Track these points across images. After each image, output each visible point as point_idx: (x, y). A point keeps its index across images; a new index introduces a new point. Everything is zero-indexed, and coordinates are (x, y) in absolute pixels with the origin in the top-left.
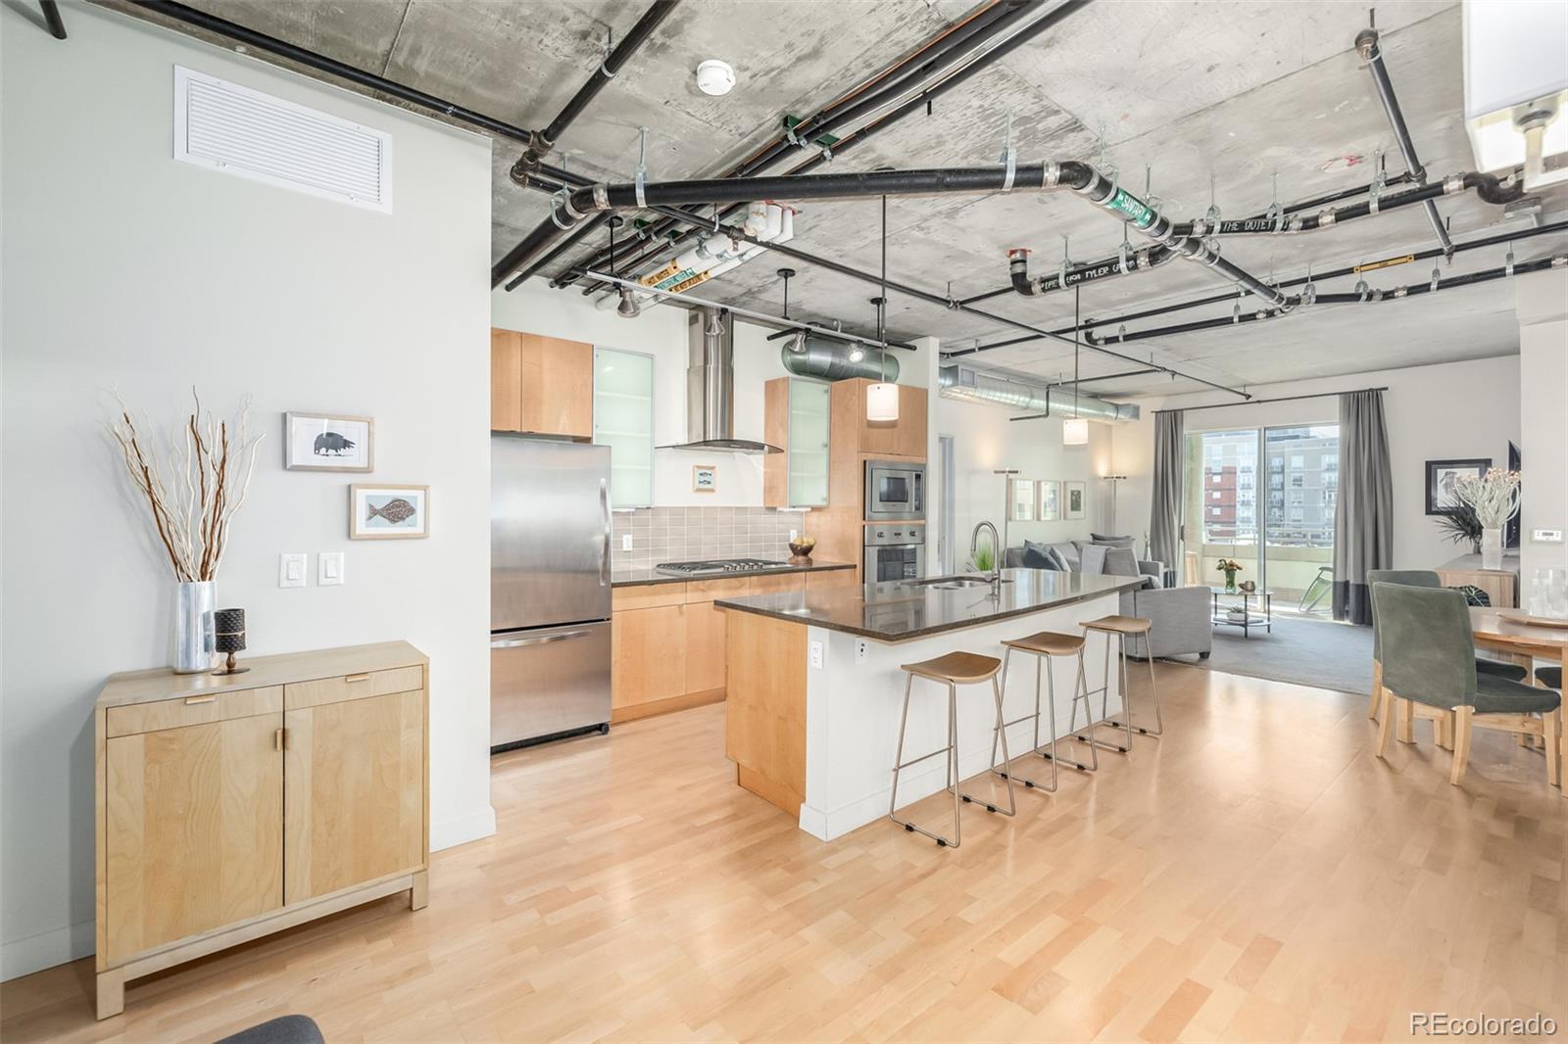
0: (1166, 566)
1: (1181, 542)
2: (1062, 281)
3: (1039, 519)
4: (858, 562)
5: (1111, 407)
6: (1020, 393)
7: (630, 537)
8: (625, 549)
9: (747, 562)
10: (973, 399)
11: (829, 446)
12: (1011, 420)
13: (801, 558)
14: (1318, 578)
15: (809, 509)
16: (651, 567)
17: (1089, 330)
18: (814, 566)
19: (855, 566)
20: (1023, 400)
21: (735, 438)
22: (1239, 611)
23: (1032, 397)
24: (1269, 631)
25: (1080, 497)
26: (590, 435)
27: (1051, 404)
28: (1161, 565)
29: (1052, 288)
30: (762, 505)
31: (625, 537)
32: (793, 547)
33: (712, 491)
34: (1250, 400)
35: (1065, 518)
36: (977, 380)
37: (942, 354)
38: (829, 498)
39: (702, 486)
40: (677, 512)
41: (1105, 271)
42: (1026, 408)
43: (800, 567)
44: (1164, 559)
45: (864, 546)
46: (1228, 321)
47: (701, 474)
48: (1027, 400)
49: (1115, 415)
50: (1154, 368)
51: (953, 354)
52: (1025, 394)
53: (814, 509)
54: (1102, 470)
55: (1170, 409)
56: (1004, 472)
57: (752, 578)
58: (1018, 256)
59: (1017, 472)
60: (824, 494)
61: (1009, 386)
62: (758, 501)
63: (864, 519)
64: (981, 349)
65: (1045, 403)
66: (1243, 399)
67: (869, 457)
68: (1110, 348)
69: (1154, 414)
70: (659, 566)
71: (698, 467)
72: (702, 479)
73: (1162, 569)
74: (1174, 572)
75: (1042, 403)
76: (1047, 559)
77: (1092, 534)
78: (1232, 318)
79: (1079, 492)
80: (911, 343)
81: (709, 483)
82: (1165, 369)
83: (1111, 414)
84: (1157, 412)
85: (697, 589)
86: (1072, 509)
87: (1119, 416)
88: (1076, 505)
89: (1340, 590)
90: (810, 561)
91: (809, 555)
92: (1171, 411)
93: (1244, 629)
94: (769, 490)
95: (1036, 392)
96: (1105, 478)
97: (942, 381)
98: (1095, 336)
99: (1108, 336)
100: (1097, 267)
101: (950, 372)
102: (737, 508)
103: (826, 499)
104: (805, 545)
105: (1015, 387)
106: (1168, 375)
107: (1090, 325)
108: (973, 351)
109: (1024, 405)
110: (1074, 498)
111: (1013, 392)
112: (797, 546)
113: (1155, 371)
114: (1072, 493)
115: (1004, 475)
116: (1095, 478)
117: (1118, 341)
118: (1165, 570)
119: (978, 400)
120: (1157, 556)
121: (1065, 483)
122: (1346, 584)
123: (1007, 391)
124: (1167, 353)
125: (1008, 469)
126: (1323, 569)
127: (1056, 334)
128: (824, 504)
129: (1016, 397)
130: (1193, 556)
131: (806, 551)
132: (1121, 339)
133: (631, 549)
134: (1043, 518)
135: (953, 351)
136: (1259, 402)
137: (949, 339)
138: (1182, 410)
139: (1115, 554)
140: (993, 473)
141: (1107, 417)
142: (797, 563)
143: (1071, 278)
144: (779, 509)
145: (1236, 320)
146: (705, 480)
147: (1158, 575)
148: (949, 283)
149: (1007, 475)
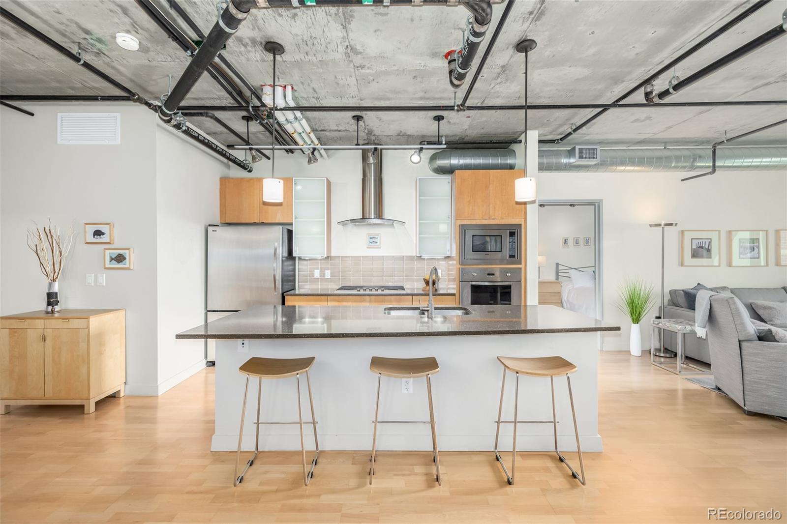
3: (730, 265)
4: (456, 292)
7: (329, 271)
12: (682, 180)
13: (430, 287)
19: (455, 295)
26: (291, 221)
27: (717, 161)
30: (414, 255)
31: (326, 271)
32: (426, 280)
33: (378, 247)
35: (777, 264)
36: (601, 154)
37: (550, 141)
39: (372, 245)
40: (356, 259)
41: (467, 46)
43: (431, 293)
45: (462, 282)
47: (371, 238)
51: (562, 139)
56: (660, 225)
60: (449, 247)
63: (459, 264)
64: (575, 131)
65: (712, 161)
67: (464, 222)
68: (667, 100)
70: (342, 287)
71: (368, 234)
72: (371, 241)
80: (520, 139)
81: (376, 243)
85: (335, 301)
90: (436, 290)
99: (661, 89)
101: (573, 151)
108: (570, 134)
115: (660, 228)
117: (670, 93)
125: (665, 223)
128: (448, 254)
131: (433, 283)
132: (671, 90)
133: (328, 278)
134: (735, 264)
142: (428, 290)
146: (373, 241)
148: (455, 93)
149: (663, 228)
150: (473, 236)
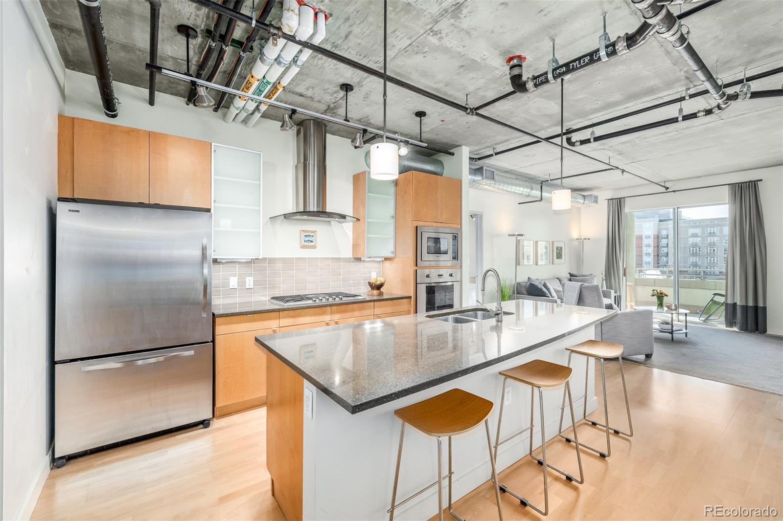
0: (616, 292)
1: (624, 278)
2: (550, 76)
3: (537, 264)
4: (412, 294)
5: (581, 197)
6: (524, 187)
7: (252, 279)
8: (247, 287)
9: (337, 295)
10: (494, 189)
11: (396, 217)
12: (519, 204)
13: (375, 292)
14: (712, 300)
15: (383, 259)
16: (266, 298)
17: (569, 136)
18: (385, 297)
19: (410, 297)
20: (526, 191)
21: (327, 211)
22: (667, 324)
23: (532, 189)
24: (686, 336)
25: (562, 251)
26: (209, 208)
27: (544, 194)
28: (613, 292)
29: (542, 83)
30: (351, 256)
31: (247, 279)
32: (371, 285)
33: (314, 247)
34: (668, 190)
35: (553, 264)
36: (496, 177)
37: (471, 159)
38: (395, 252)
39: (306, 244)
40: (288, 262)
41: (586, 61)
42: (528, 196)
43: (375, 298)
44: (614, 288)
45: (416, 284)
46: (674, 120)
47: (306, 236)
48: (529, 190)
49: (583, 201)
50: (611, 167)
51: (479, 159)
52: (527, 187)
53: (386, 259)
54: (575, 235)
55: (617, 197)
56: (515, 235)
57: (333, 307)
58: (515, 61)
59: (522, 235)
60: (392, 248)
61: (517, 182)
62: (348, 253)
63: (416, 266)
64: (497, 154)
65: (540, 193)
66: (664, 190)
67: (420, 224)
68: (584, 147)
69: (607, 201)
70: (273, 298)
71: (303, 231)
72: (307, 239)
73: (613, 294)
74: (620, 296)
75: (539, 193)
76: (541, 289)
77: (569, 273)
78: (677, 118)
79: (561, 248)
80: (451, 151)
81: (312, 242)
82: (618, 168)
83: (580, 201)
84: (609, 200)
86: (557, 258)
87: (585, 202)
88: (559, 256)
89: (730, 309)
90: (381, 294)
91: (381, 289)
92: (617, 199)
93: (671, 335)
94: (355, 246)
95: (534, 185)
96: (577, 239)
97: (473, 177)
98: (573, 140)
99: (582, 140)
100: (579, 59)
101: (479, 171)
102: (332, 258)
103: (393, 253)
104: (378, 283)
105: (521, 183)
106: (619, 172)
107: (570, 132)
108: (492, 155)
109: (527, 194)
110: (558, 251)
111: (520, 186)
112: (373, 283)
113: (612, 169)
114: (557, 249)
115: (515, 237)
116: (572, 240)
117: (590, 142)
118: (616, 294)
119: (497, 190)
120: (609, 286)
121: (553, 242)
122: (735, 305)
123: (516, 185)
124: (619, 157)
125: (517, 233)
126: (715, 294)
127: (547, 139)
128: (392, 255)
129: (522, 189)
130: (631, 286)
131: (379, 287)
132: (592, 140)
133: (252, 287)
134: (539, 263)
135: (479, 157)
136: (673, 191)
137: (476, 148)
138: (624, 198)
139: (587, 288)
140: (508, 236)
141: (578, 202)
142: (372, 295)
143: (558, 71)
144: (362, 259)
145: (680, 119)
146: (309, 241)
147: (611, 298)
148: (467, 95)
149: (517, 237)
150: (428, 238)
